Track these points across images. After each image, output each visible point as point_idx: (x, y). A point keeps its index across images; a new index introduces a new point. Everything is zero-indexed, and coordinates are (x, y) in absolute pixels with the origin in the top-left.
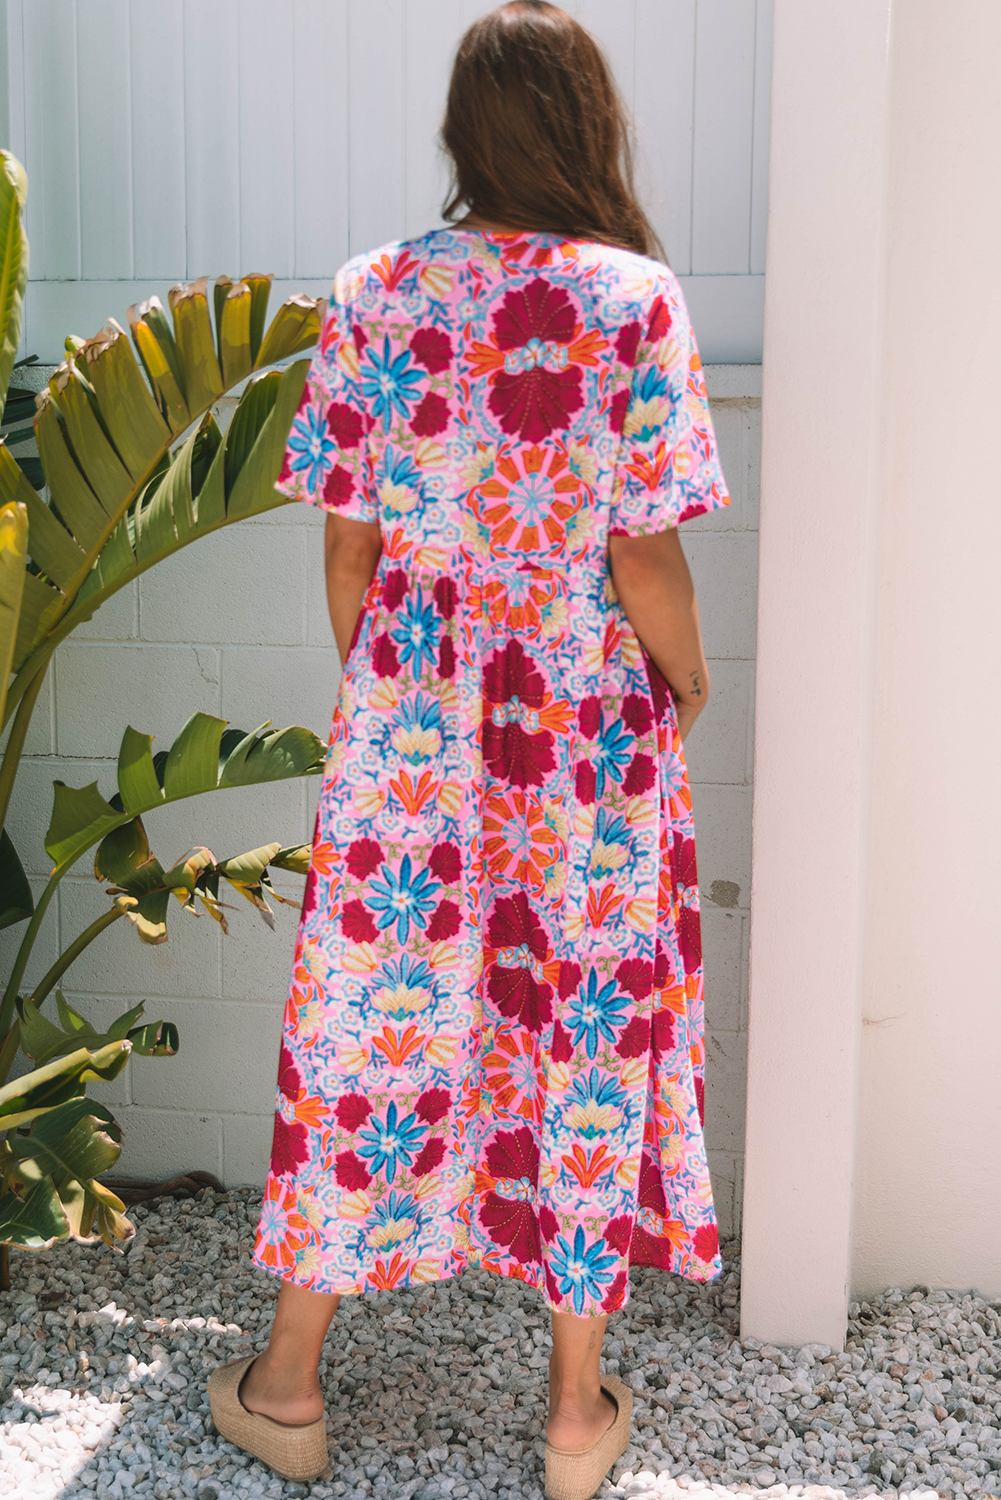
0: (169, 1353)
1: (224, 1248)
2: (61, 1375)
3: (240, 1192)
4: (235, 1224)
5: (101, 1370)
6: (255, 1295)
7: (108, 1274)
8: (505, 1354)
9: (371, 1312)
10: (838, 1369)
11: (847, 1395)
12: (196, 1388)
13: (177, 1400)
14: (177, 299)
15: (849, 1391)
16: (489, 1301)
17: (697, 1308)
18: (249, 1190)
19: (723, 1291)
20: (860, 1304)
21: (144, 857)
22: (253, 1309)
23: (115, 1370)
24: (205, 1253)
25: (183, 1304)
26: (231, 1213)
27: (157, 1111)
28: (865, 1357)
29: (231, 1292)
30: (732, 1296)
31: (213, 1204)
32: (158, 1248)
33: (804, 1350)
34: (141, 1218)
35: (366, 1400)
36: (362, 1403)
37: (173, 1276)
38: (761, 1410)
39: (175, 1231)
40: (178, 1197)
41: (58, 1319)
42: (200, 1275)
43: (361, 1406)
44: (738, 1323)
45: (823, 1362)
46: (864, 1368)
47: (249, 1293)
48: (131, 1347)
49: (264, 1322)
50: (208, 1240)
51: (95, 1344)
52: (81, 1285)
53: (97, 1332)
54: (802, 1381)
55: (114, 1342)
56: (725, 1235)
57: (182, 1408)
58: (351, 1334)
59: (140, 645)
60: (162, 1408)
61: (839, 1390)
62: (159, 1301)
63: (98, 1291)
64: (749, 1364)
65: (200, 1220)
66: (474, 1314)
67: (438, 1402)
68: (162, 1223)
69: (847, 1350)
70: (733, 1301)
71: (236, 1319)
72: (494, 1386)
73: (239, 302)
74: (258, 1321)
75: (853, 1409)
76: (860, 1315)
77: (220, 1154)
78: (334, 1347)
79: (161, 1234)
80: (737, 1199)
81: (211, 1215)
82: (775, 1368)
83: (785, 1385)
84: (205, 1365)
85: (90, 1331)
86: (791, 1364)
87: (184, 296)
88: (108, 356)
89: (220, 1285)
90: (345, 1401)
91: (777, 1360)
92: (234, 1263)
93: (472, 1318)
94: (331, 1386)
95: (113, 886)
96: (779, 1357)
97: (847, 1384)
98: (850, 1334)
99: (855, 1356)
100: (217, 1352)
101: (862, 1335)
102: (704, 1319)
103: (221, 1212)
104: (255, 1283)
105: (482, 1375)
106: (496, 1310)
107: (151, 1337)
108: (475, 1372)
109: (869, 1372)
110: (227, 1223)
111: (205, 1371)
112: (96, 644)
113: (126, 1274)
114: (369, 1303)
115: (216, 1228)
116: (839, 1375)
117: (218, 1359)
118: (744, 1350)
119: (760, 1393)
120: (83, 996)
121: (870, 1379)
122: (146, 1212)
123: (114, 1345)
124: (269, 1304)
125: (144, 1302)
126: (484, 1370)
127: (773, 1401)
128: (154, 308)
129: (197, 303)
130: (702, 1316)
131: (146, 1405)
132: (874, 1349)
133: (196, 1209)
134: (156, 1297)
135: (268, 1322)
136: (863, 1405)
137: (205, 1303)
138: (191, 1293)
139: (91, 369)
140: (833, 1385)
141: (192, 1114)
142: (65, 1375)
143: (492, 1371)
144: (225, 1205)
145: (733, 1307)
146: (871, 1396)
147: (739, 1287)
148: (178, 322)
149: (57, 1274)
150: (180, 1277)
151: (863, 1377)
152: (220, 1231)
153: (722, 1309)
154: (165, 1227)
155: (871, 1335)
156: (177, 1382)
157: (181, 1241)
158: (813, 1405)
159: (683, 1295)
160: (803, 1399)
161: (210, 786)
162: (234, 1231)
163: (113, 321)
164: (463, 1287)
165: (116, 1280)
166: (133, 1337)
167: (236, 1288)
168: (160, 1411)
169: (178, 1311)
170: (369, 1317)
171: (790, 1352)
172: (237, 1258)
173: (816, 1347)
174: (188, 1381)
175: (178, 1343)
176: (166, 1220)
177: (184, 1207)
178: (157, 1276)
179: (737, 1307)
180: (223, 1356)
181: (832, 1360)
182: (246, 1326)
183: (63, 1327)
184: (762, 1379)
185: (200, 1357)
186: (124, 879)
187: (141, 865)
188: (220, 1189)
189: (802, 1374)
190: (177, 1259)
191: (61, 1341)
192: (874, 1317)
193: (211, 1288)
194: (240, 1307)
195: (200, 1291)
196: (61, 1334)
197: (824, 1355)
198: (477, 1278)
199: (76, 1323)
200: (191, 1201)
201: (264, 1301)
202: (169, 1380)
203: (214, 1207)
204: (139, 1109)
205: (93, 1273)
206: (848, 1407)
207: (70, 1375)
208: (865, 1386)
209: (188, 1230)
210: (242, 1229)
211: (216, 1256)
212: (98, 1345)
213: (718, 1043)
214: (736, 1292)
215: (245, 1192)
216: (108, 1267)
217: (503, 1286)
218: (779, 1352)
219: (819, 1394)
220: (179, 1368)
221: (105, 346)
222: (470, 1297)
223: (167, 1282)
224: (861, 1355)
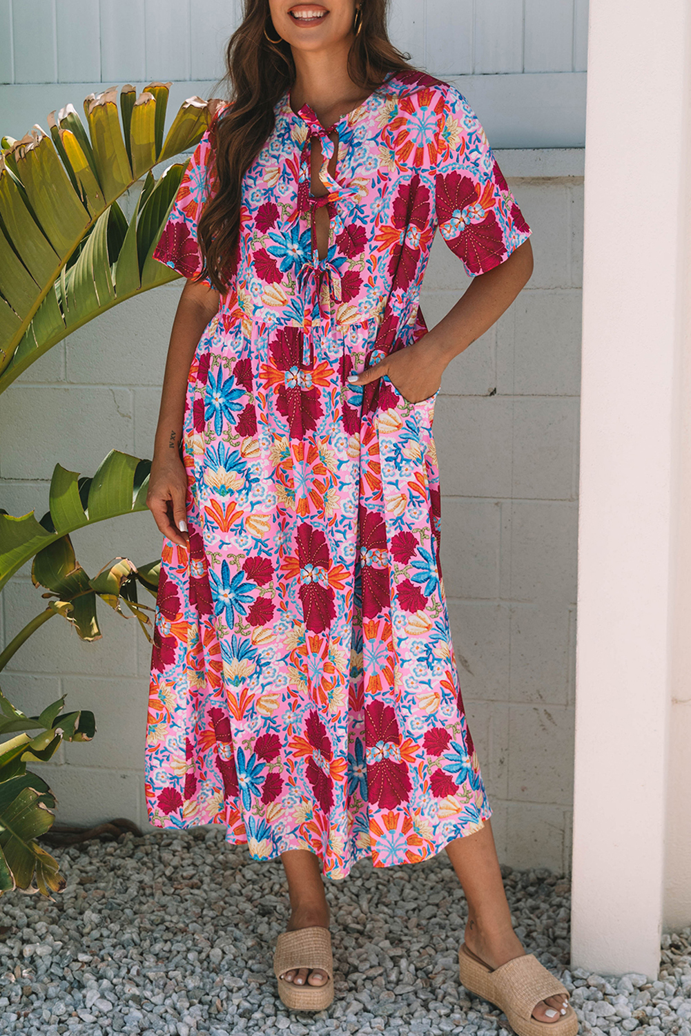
0: (97, 981)
1: (142, 886)
2: (9, 999)
3: (155, 836)
4: (151, 865)
5: (42, 995)
6: (167, 929)
7: (47, 910)
8: (375, 982)
9: (263, 944)
10: (653, 995)
11: (661, 1019)
12: (120, 1011)
13: (105, 1022)
14: (91, 107)
15: (662, 1015)
16: (361, 933)
17: (534, 939)
18: (162, 835)
19: (555, 924)
20: (671, 935)
21: (71, 566)
22: (166, 941)
23: (54, 995)
24: (126, 890)
25: (108, 937)
26: (147, 854)
27: (85, 769)
28: (676, 985)
29: (148, 926)
30: (563, 929)
31: (132, 847)
32: (88, 886)
33: (624, 979)
34: (74, 859)
35: (261, 1023)
36: (257, 1025)
37: (100, 912)
38: (589, 1031)
39: (102, 871)
40: (104, 840)
41: (7, 950)
42: (122, 910)
43: (256, 1028)
44: (569, 954)
45: (641, 989)
46: (675, 995)
47: (162, 927)
48: (66, 974)
49: (175, 953)
50: (128, 879)
51: (36, 972)
52: (25, 920)
53: (39, 962)
54: (623, 1006)
55: (52, 971)
56: (557, 874)
57: (109, 1029)
58: (246, 963)
59: (67, 386)
60: (92, 1028)
61: (654, 1015)
62: (89, 934)
63: (38, 926)
64: (579, 991)
65: (122, 860)
66: (348, 945)
67: (319, 1024)
68: (91, 863)
69: (660, 978)
70: (564, 933)
71: (152, 950)
72: (365, 1010)
73: (146, 108)
74: (170, 951)
75: (666, 1031)
76: (671, 946)
77: (138, 805)
78: (233, 975)
79: (90, 874)
80: (567, 843)
81: (131, 857)
82: (600, 995)
83: (609, 1010)
84: (127, 991)
85: (32, 961)
86: (614, 992)
87: (97, 104)
88: (34, 154)
89: (139, 920)
90: (242, 1022)
91: (601, 987)
92: (150, 900)
93: (346, 948)
94: (230, 1010)
95: (48, 591)
96: (604, 986)
97: (660, 1009)
98: (662, 963)
99: (668, 985)
100: (136, 979)
101: (673, 963)
102: (539, 950)
103: (139, 854)
104: (168, 918)
105: (356, 999)
106: (367, 941)
107: (82, 966)
108: (350, 997)
109: (679, 999)
110: (144, 864)
111: (127, 996)
112: (31, 386)
113: (61, 909)
114: (261, 935)
115: (135, 868)
116: (654, 1001)
117: (138, 985)
118: (574, 978)
119: (588, 1017)
120: (24, 675)
121: (680, 1004)
122: (77, 853)
123: (52, 973)
124: (179, 938)
125: (76, 935)
126: (358, 996)
127: (599, 1024)
128: (70, 114)
129: (109, 109)
130: (538, 946)
131: (80, 1027)
132: (683, 978)
133: (118, 851)
134: (86, 930)
135: (178, 952)
136: (674, 1028)
137: (127, 936)
138: (115, 927)
139: (19, 166)
140: (649, 1009)
141: (114, 772)
142: (12, 999)
143: (364, 996)
144: (142, 848)
145: (564, 938)
146: (681, 1021)
147: (569, 921)
148: (93, 125)
149: (5, 909)
150: (106, 912)
151: (674, 1003)
152: (138, 871)
153: (555, 939)
154: (93, 867)
155: (680, 965)
156: (105, 1006)
157: (106, 879)
158: (632, 1027)
159: (522, 928)
160: (625, 1022)
161: (126, 509)
162: (150, 871)
163: (37, 125)
164: (340, 921)
165: (53, 915)
166: (68, 966)
167: (152, 923)
168: (90, 1031)
169: (104, 943)
170: (262, 947)
171: (613, 980)
172: (152, 895)
173: (634, 976)
174: (113, 1004)
175: (105, 971)
176: (94, 861)
177: (109, 850)
178: (86, 912)
179: (568, 938)
180: (141, 983)
181: (648, 988)
182: (161, 955)
183: (10, 957)
184: (590, 1004)
185: (123, 984)
186: (55, 584)
187: (70, 572)
188: (138, 833)
189: (622, 1000)
190: (104, 897)
191: (9, 969)
192: (682, 948)
193: (131, 922)
194: (155, 939)
195: (122, 925)
196: (9, 963)
197: (641, 983)
198: (350, 913)
199: (21, 953)
200: (115, 844)
201: (175, 934)
202: (98, 1004)
203: (133, 850)
204: (71, 767)
205: (35, 908)
206: (661, 1029)
207: (17, 1000)
208: (675, 1010)
209: (112, 870)
210: (157, 869)
211: (135, 893)
212: (39, 973)
213: (549, 715)
214: (566, 925)
215: (159, 836)
216: (47, 903)
217: (372, 920)
218: (603, 981)
219: (637, 1018)
220: (106, 994)
221: (31, 146)
222: (345, 930)
223: (95, 917)
224: (672, 983)
